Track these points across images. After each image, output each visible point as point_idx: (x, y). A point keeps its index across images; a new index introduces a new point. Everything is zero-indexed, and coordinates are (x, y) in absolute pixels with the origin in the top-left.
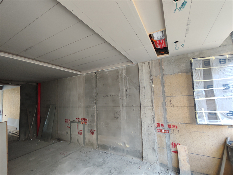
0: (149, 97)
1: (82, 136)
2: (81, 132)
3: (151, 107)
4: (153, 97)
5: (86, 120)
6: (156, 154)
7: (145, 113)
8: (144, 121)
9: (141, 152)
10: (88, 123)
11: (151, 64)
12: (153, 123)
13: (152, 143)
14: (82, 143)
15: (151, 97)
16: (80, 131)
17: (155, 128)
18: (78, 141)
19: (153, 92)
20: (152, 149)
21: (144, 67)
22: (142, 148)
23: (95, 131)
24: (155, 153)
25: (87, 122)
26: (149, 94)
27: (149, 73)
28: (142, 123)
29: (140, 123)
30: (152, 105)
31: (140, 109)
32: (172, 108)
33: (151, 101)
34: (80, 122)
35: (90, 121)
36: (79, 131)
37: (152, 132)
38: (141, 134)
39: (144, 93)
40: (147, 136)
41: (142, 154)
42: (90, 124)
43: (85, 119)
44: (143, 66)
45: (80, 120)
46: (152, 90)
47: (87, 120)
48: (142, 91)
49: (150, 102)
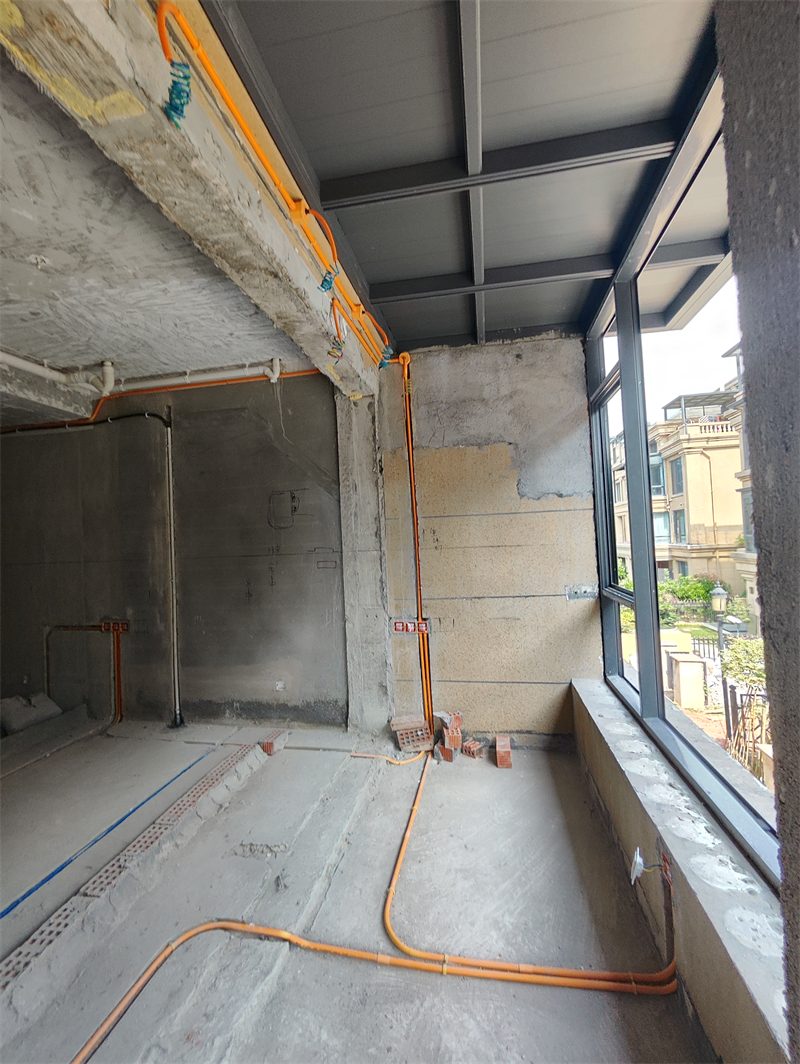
0: (372, 520)
3: (375, 553)
4: (382, 519)
6: (390, 701)
7: (356, 574)
8: (352, 601)
9: (341, 703)
10: (134, 628)
11: (376, 409)
12: (380, 603)
13: (377, 670)
15: (377, 519)
17: (387, 619)
19: (381, 504)
20: (375, 688)
21: (354, 419)
22: (345, 691)
24: (387, 699)
25: (131, 624)
26: (370, 510)
27: (371, 439)
28: (347, 607)
29: (340, 608)
30: (378, 544)
31: (338, 562)
32: (437, 552)
33: (376, 533)
37: (377, 634)
38: (341, 646)
39: (354, 505)
40: (362, 647)
41: (345, 711)
42: (143, 628)
44: (353, 412)
46: (381, 496)
48: (349, 499)
49: (374, 537)
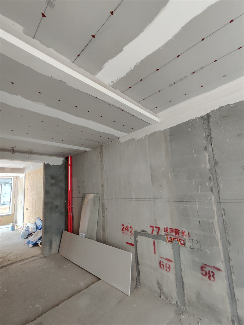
1: (171, 276)
2: (169, 263)
5: (183, 232)
10: (188, 244)
14: (174, 295)
16: (165, 262)
18: (159, 285)
23: (219, 270)
25: (187, 241)
34: (161, 235)
35: (195, 238)
36: (162, 260)
42: (196, 246)
43: (177, 232)
45: (163, 233)
47: (186, 233)
